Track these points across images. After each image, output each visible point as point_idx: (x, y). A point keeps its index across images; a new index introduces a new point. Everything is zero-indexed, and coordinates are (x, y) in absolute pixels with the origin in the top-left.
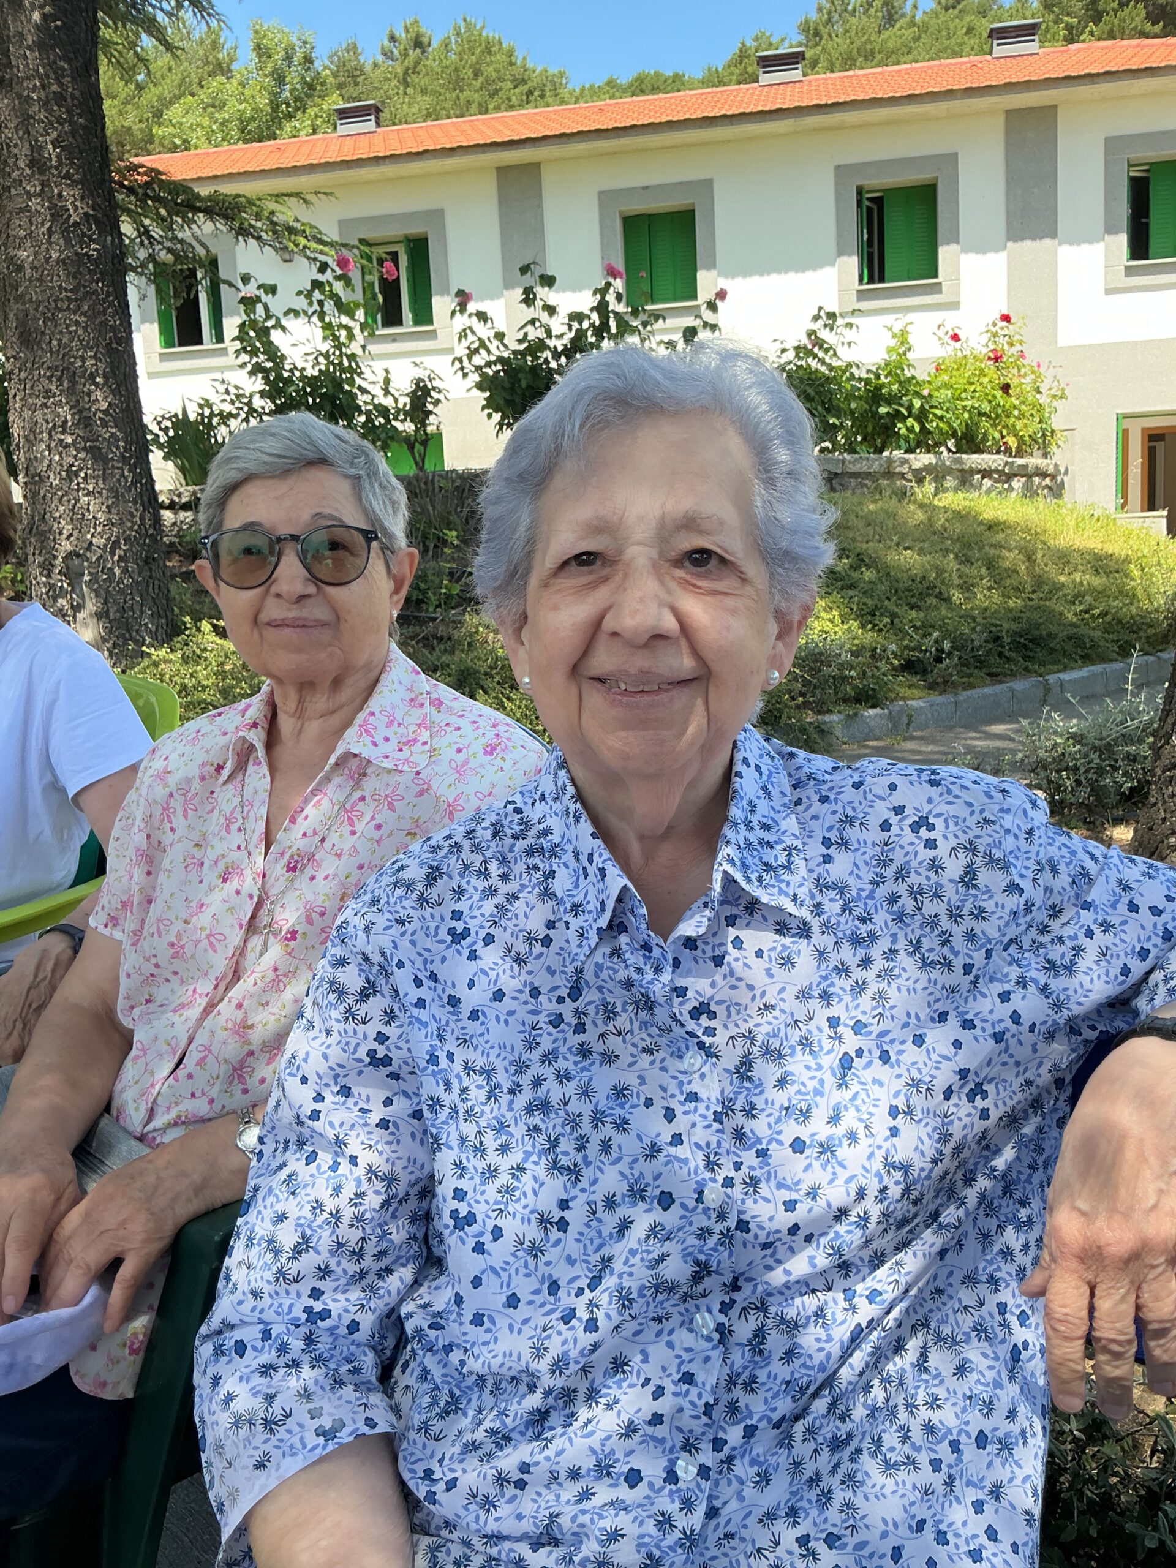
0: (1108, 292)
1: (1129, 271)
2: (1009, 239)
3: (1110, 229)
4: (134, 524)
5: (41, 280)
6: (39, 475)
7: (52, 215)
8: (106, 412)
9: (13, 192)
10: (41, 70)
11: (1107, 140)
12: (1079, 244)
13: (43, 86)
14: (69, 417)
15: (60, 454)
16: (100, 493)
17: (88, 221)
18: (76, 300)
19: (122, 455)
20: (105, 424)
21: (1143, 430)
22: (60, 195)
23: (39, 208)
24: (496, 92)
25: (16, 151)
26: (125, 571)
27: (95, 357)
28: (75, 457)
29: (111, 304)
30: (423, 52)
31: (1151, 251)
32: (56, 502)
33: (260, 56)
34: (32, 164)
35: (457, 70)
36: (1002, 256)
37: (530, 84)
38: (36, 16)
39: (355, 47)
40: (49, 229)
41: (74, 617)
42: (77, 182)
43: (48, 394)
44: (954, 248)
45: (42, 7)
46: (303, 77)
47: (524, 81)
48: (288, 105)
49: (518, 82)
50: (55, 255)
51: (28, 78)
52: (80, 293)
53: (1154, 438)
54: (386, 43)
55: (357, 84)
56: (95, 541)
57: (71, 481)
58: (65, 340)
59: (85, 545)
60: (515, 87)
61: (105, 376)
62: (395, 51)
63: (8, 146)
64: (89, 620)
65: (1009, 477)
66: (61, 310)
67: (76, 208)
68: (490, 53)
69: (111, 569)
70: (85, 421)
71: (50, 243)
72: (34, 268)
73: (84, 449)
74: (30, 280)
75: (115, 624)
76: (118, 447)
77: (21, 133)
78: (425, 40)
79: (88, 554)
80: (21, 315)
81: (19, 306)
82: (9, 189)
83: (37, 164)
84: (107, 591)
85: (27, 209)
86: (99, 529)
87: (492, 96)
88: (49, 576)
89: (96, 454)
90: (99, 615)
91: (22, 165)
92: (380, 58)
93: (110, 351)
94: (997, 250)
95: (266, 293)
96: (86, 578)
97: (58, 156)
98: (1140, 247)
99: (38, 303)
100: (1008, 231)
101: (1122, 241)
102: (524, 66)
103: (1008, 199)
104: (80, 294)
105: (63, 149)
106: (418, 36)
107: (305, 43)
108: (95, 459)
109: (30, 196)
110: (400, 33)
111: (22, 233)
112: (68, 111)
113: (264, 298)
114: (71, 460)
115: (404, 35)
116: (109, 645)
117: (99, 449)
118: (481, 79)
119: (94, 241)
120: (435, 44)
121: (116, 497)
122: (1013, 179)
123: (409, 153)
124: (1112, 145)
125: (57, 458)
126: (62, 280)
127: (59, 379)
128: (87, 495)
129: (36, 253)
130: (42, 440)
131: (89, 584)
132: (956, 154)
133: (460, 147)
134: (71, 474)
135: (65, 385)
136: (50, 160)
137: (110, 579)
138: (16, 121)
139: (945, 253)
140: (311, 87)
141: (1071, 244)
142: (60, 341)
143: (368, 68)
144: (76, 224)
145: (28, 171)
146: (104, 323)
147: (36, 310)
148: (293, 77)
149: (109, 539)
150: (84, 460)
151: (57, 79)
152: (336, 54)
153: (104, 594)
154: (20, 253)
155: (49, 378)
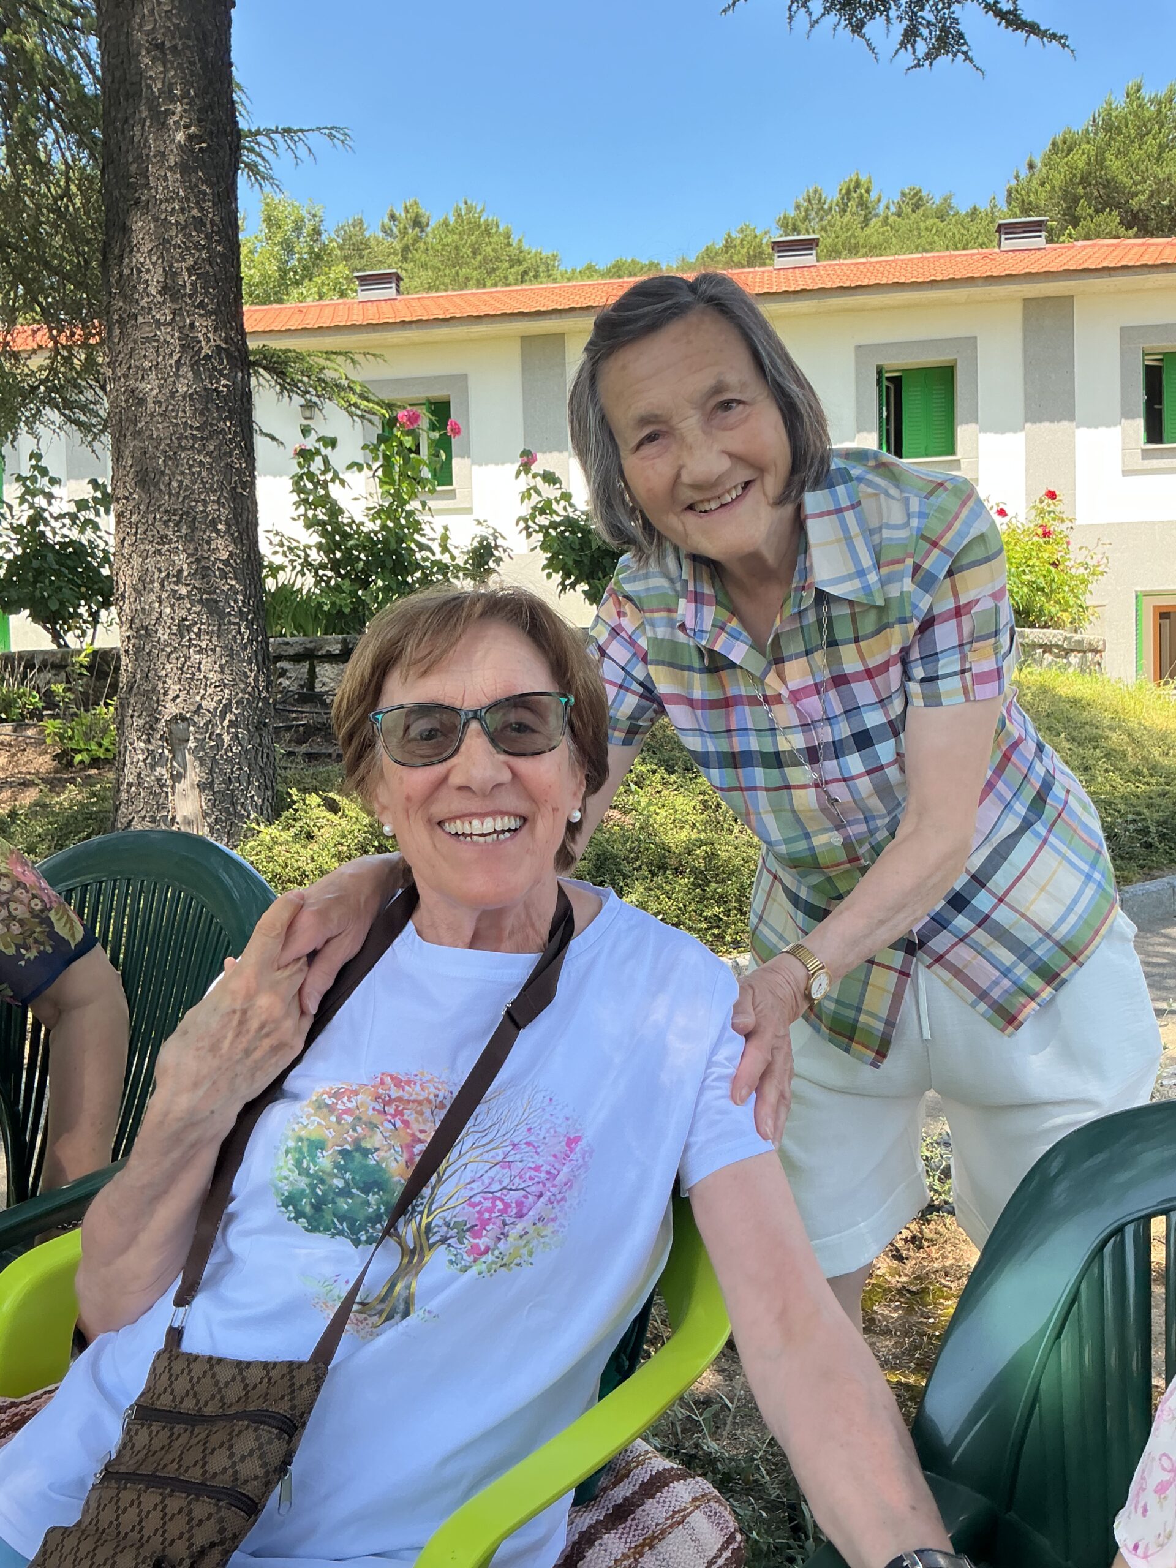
0: (1125, 473)
1: (1146, 455)
2: (1027, 421)
3: (1127, 414)
4: (247, 685)
5: (163, 415)
6: (146, 629)
7: (182, 346)
8: (226, 563)
9: (140, 319)
10: (182, 193)
11: (1121, 329)
12: (1096, 427)
13: (182, 210)
14: (185, 566)
15: (172, 606)
16: (214, 651)
17: (219, 354)
18: (202, 439)
19: (240, 609)
20: (225, 575)
21: (1154, 607)
22: (192, 325)
23: (168, 338)
24: (494, 270)
25: (147, 277)
26: (235, 737)
27: (218, 502)
28: (189, 610)
29: (238, 446)
30: (422, 231)
31: (1165, 436)
32: (163, 659)
33: (269, 226)
34: (164, 290)
35: (457, 248)
36: (1021, 437)
37: (525, 265)
38: (180, 137)
39: (361, 222)
40: (178, 361)
41: (173, 787)
42: (211, 313)
43: (163, 539)
44: (972, 427)
45: (186, 127)
46: (311, 247)
47: (520, 262)
48: (295, 272)
49: (515, 262)
50: (182, 389)
51: (167, 201)
52: (206, 430)
53: (1164, 615)
54: (386, 221)
55: (362, 257)
56: (204, 703)
57: (182, 637)
58: (186, 482)
59: (193, 708)
60: (511, 267)
61: (228, 525)
62: (395, 230)
63: (139, 271)
64: (189, 792)
65: (1068, 652)
66: (184, 449)
67: (208, 340)
68: (489, 234)
69: (220, 735)
70: (203, 572)
71: (177, 375)
72: (156, 402)
73: (200, 601)
74: (152, 415)
75: (219, 797)
76: (236, 601)
77: (154, 258)
78: (424, 220)
79: (196, 718)
80: (138, 453)
81: (136, 442)
82: (135, 317)
83: (170, 290)
84: (214, 759)
85: (155, 338)
86: (210, 690)
87: (489, 274)
88: (148, 741)
89: (213, 608)
90: (201, 787)
91: (153, 291)
92: (381, 235)
93: (234, 495)
94: (1015, 431)
95: (326, 447)
96: (192, 744)
97: (193, 284)
98: (1155, 432)
99: (159, 440)
100: (1026, 413)
101: (1139, 424)
102: (519, 248)
103: (1025, 383)
104: (206, 432)
105: (199, 276)
106: (417, 216)
107: (314, 216)
108: (211, 613)
109: (159, 324)
110: (400, 213)
111: (147, 364)
112: (206, 237)
113: (324, 451)
114: (184, 613)
115: (403, 215)
116: (210, 820)
117: (217, 602)
118: (479, 258)
119: (224, 376)
120: (433, 224)
121: (231, 656)
122: (1030, 363)
123: (436, 319)
124: (1127, 334)
125: (168, 610)
126: (187, 415)
127: (177, 524)
128: (200, 652)
129: (160, 387)
130: (152, 590)
131: (193, 752)
132: (976, 338)
133: (487, 315)
134: (183, 627)
135: (184, 531)
136: (184, 287)
137: (218, 747)
138: (150, 246)
139: (964, 432)
140: (318, 256)
141: (1089, 427)
142: (181, 482)
143: (373, 243)
144: (207, 357)
145: (159, 299)
146: (229, 466)
147: (156, 448)
148: (302, 247)
149: (220, 701)
150: (198, 614)
151: (197, 203)
152: (342, 228)
153: (210, 764)
154: (143, 385)
155: (166, 523)
